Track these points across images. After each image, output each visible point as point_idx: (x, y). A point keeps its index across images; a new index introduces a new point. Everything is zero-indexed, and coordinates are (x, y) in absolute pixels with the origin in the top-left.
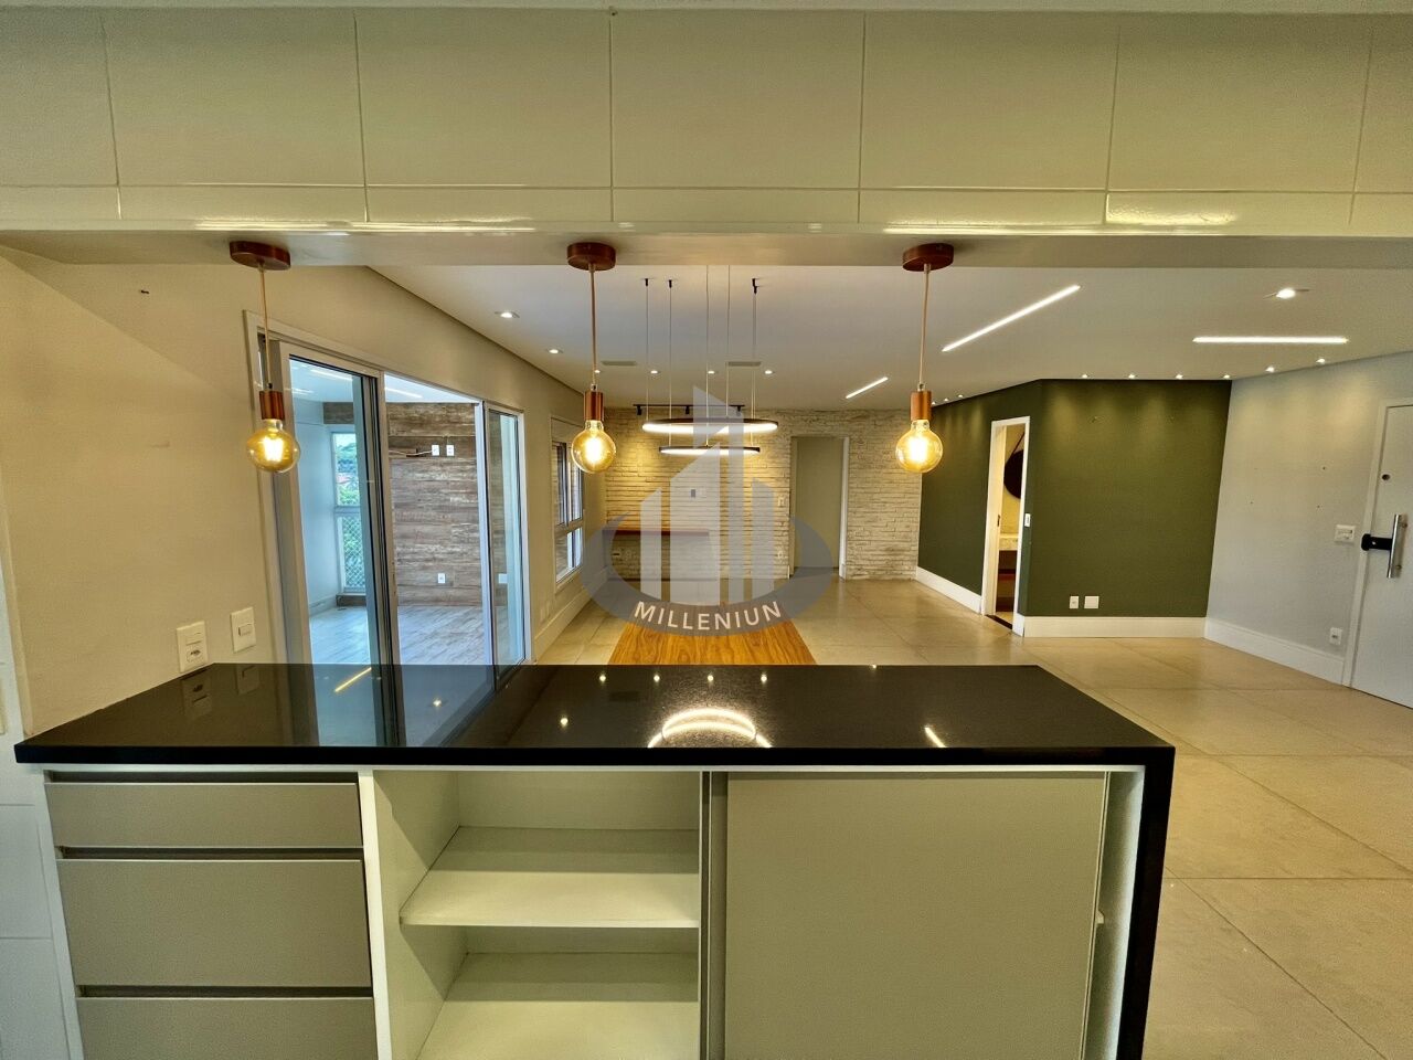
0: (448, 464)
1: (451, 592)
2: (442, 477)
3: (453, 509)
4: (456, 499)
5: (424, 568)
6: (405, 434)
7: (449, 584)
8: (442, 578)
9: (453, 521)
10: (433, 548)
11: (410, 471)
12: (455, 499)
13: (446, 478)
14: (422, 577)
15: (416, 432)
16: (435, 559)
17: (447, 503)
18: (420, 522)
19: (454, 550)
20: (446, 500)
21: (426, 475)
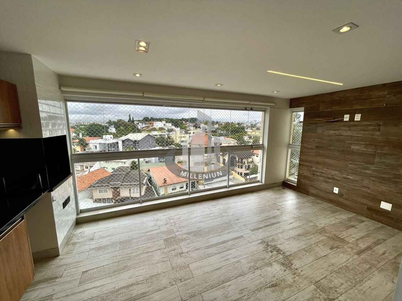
0: (355, 126)
1: (341, 200)
2: (349, 133)
3: (353, 153)
4: (356, 147)
5: (326, 182)
6: (328, 110)
7: (340, 194)
8: (336, 190)
9: (351, 160)
10: (334, 173)
11: (327, 130)
12: (354, 147)
13: (351, 134)
14: (324, 186)
15: (335, 108)
16: (334, 179)
17: (348, 149)
18: (328, 157)
19: (348, 177)
20: (347, 147)
21: (337, 132)
